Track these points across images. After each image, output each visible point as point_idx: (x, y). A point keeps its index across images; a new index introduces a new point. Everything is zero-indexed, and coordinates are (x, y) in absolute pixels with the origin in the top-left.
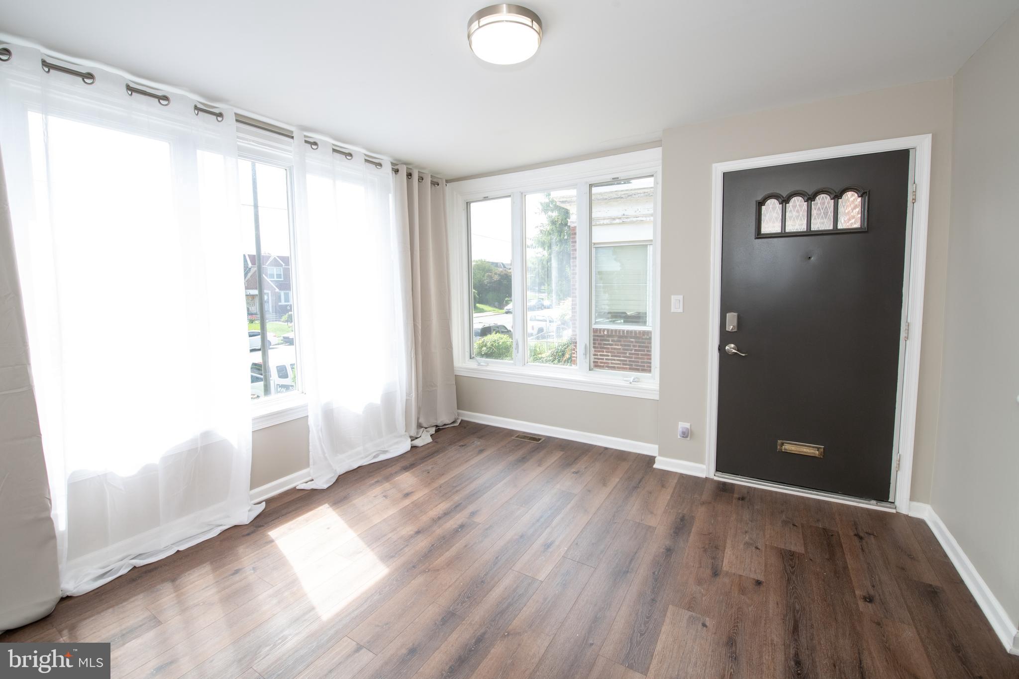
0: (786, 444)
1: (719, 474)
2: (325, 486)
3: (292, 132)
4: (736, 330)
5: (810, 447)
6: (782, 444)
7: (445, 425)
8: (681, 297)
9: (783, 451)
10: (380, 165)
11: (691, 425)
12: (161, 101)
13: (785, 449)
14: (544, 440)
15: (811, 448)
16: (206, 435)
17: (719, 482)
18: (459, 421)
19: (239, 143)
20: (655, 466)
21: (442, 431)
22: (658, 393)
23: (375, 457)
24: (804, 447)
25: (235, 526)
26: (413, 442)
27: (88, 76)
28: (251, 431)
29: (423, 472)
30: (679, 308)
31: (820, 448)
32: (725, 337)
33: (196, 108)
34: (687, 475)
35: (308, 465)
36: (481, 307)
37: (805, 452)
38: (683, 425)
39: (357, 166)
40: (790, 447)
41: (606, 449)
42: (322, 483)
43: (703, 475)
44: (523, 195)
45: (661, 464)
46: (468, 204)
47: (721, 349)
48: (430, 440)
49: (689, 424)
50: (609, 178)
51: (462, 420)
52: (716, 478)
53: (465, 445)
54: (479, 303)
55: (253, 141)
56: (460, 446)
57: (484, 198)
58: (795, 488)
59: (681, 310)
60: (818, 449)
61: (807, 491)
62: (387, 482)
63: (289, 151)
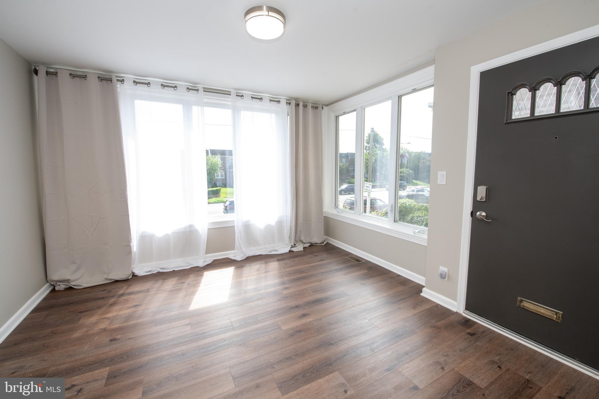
0: (524, 302)
1: (467, 312)
2: (239, 260)
3: (230, 92)
4: (484, 200)
5: (548, 309)
6: (521, 301)
7: (316, 243)
8: (444, 173)
9: (521, 307)
10: (279, 101)
11: (448, 270)
12: (175, 88)
13: (523, 306)
14: (363, 262)
15: (549, 311)
16: (191, 226)
17: (465, 318)
18: (325, 243)
19: (204, 100)
20: (421, 294)
21: (313, 246)
22: (427, 241)
23: (270, 252)
24: (542, 308)
25: (198, 267)
26: (291, 249)
27: (148, 84)
28: (207, 228)
29: (284, 263)
30: (443, 181)
31: (558, 313)
32: (477, 205)
33: (188, 88)
34: (441, 306)
35: (234, 249)
36: (416, 182)
37: (542, 313)
38: (443, 269)
39: (266, 103)
40: (529, 305)
41: (399, 276)
42: (239, 258)
43: (454, 310)
44: (363, 109)
45: (426, 293)
46: (337, 118)
47: (473, 214)
48: (302, 249)
49: (447, 269)
50: (410, 89)
51: (327, 242)
52: (464, 315)
53: (317, 255)
54: (415, 179)
55: (215, 99)
56: (314, 256)
57: (344, 113)
58: (531, 341)
59: (444, 183)
60: (556, 313)
61: (541, 347)
62: (265, 264)
63: (228, 101)
